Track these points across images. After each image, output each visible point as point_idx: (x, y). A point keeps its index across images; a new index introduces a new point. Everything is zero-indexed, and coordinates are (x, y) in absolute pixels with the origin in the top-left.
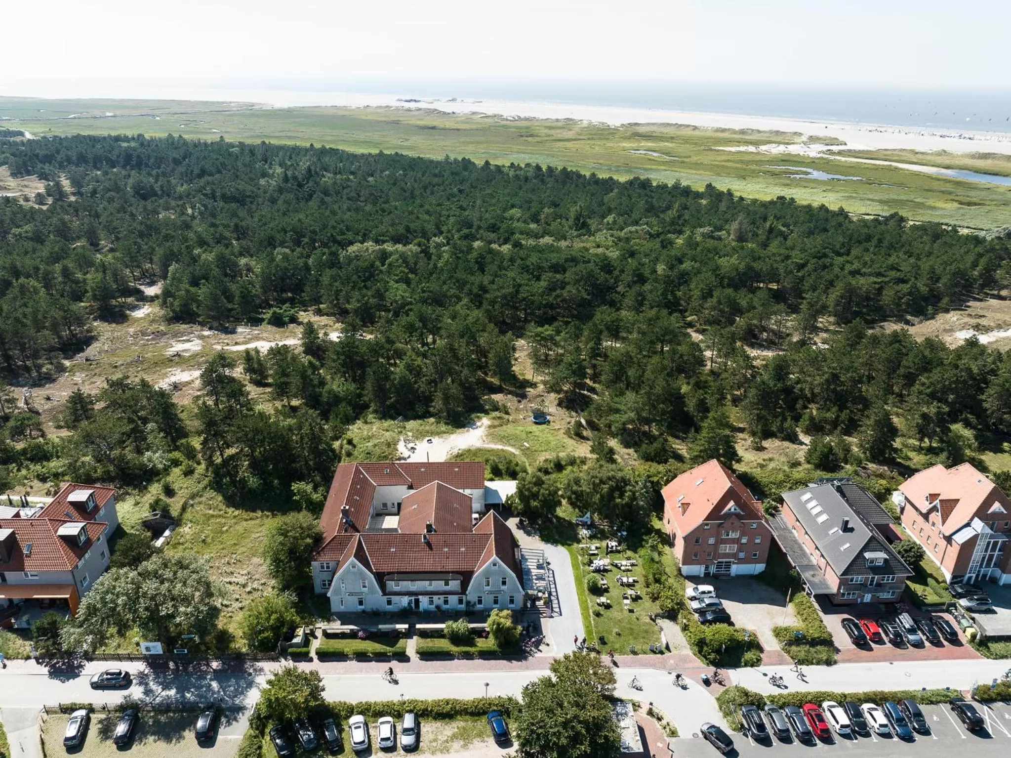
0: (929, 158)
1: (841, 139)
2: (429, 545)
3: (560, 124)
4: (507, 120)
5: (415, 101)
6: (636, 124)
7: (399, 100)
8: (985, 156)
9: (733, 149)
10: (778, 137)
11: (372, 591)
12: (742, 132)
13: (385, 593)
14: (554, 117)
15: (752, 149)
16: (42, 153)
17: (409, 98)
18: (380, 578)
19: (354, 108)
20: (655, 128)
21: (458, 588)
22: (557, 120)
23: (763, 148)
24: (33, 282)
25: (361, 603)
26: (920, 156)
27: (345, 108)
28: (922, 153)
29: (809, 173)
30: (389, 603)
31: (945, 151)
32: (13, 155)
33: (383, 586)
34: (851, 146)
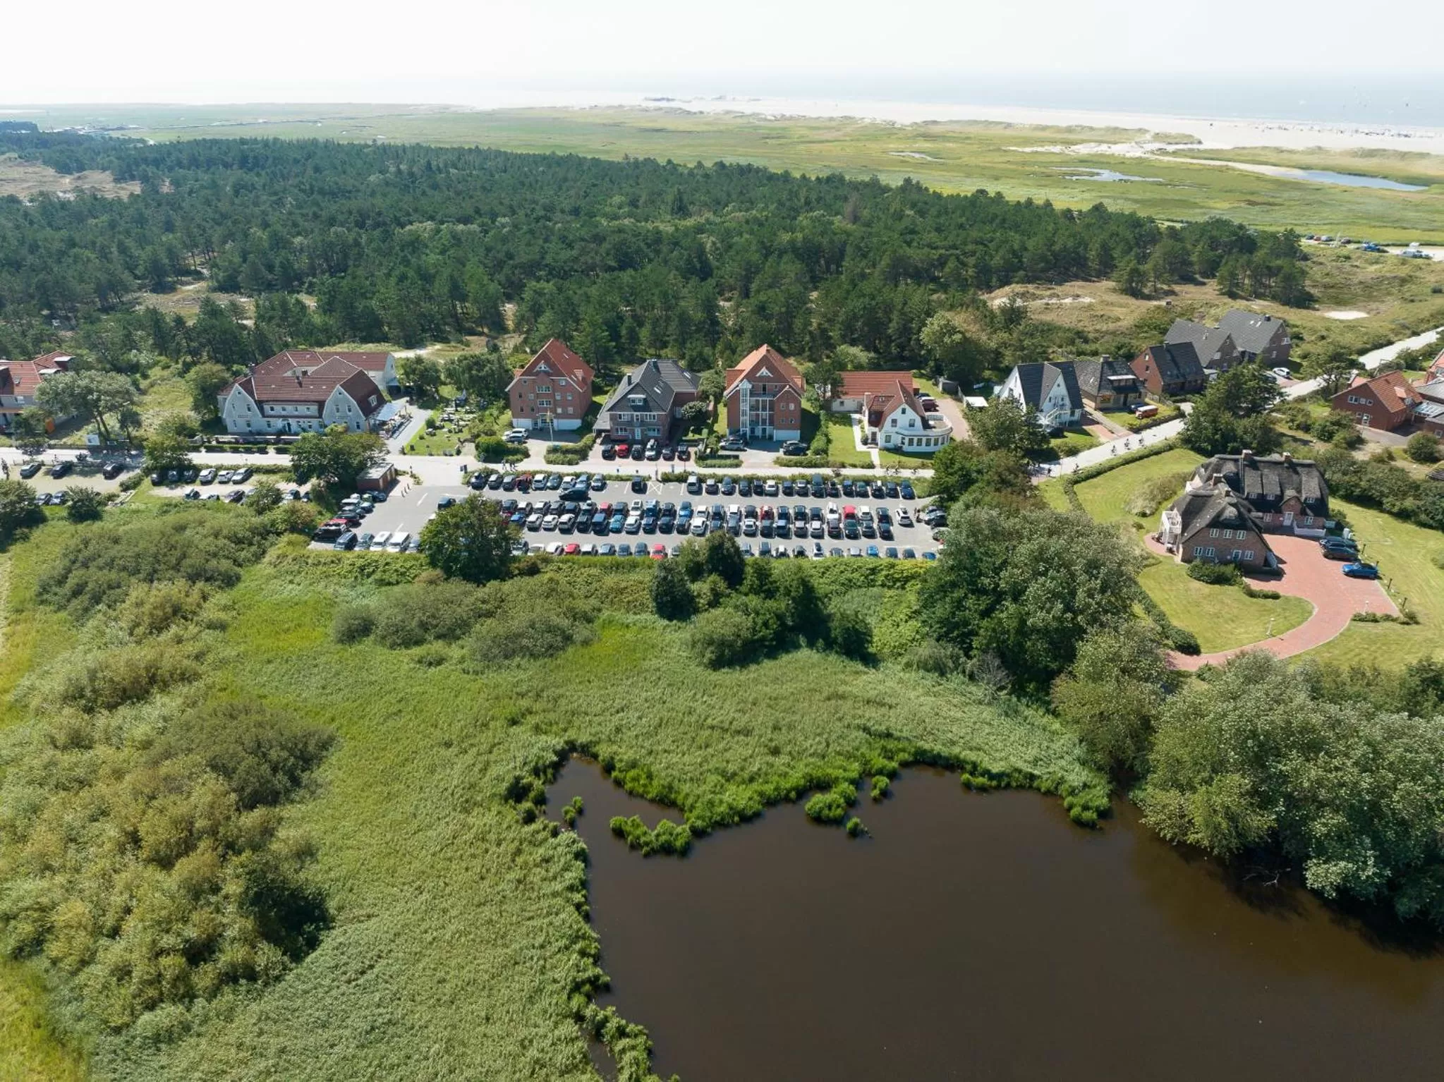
0: (1295, 157)
1: (1197, 136)
2: (300, 384)
3: (833, 124)
4: (766, 120)
5: (668, 100)
6: (935, 122)
7: (646, 99)
8: (1371, 153)
9: (1028, 150)
10: (1116, 134)
11: (255, 415)
12: (1069, 130)
13: (264, 416)
14: (826, 114)
15: (1057, 149)
16: (151, 156)
17: (659, 96)
18: (260, 404)
19: (577, 108)
20: (957, 128)
21: (316, 414)
22: (831, 119)
23: (1073, 148)
24: (88, 253)
25: (249, 425)
26: (1285, 156)
27: (565, 109)
28: (1290, 152)
29: (1098, 174)
30: (269, 426)
31: (1320, 148)
32: (118, 158)
33: (262, 410)
34: (1207, 145)
